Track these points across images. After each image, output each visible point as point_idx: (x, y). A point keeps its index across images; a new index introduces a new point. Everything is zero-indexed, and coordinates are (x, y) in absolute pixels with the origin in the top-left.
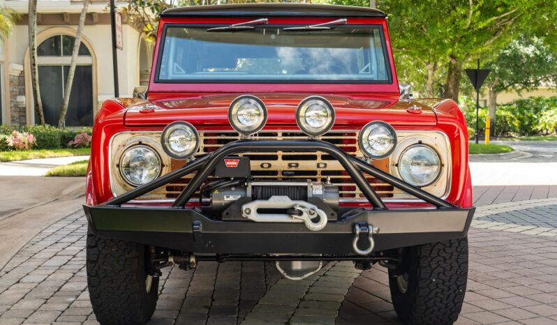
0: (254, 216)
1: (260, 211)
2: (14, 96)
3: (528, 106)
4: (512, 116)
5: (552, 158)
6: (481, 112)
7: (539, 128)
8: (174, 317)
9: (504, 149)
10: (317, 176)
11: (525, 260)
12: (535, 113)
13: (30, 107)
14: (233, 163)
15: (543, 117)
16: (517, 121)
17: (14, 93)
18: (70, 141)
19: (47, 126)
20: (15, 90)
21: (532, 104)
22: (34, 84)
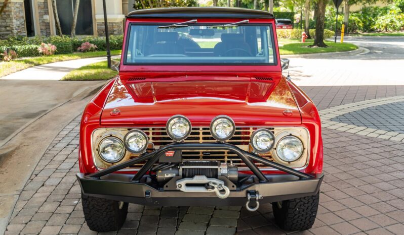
0: (184, 189)
1: (188, 185)
2: (41, 15)
3: (369, 13)
4: (359, 20)
5: (382, 53)
6: (339, 17)
7: (375, 27)
8: (139, 220)
9: (352, 48)
10: (225, 155)
11: (357, 162)
12: (373, 17)
13: (52, 22)
14: (170, 154)
15: (378, 20)
16: (362, 23)
17: (42, 14)
18: (78, 47)
19: (64, 36)
20: (42, 11)
21: (371, 11)
22: (54, 9)
